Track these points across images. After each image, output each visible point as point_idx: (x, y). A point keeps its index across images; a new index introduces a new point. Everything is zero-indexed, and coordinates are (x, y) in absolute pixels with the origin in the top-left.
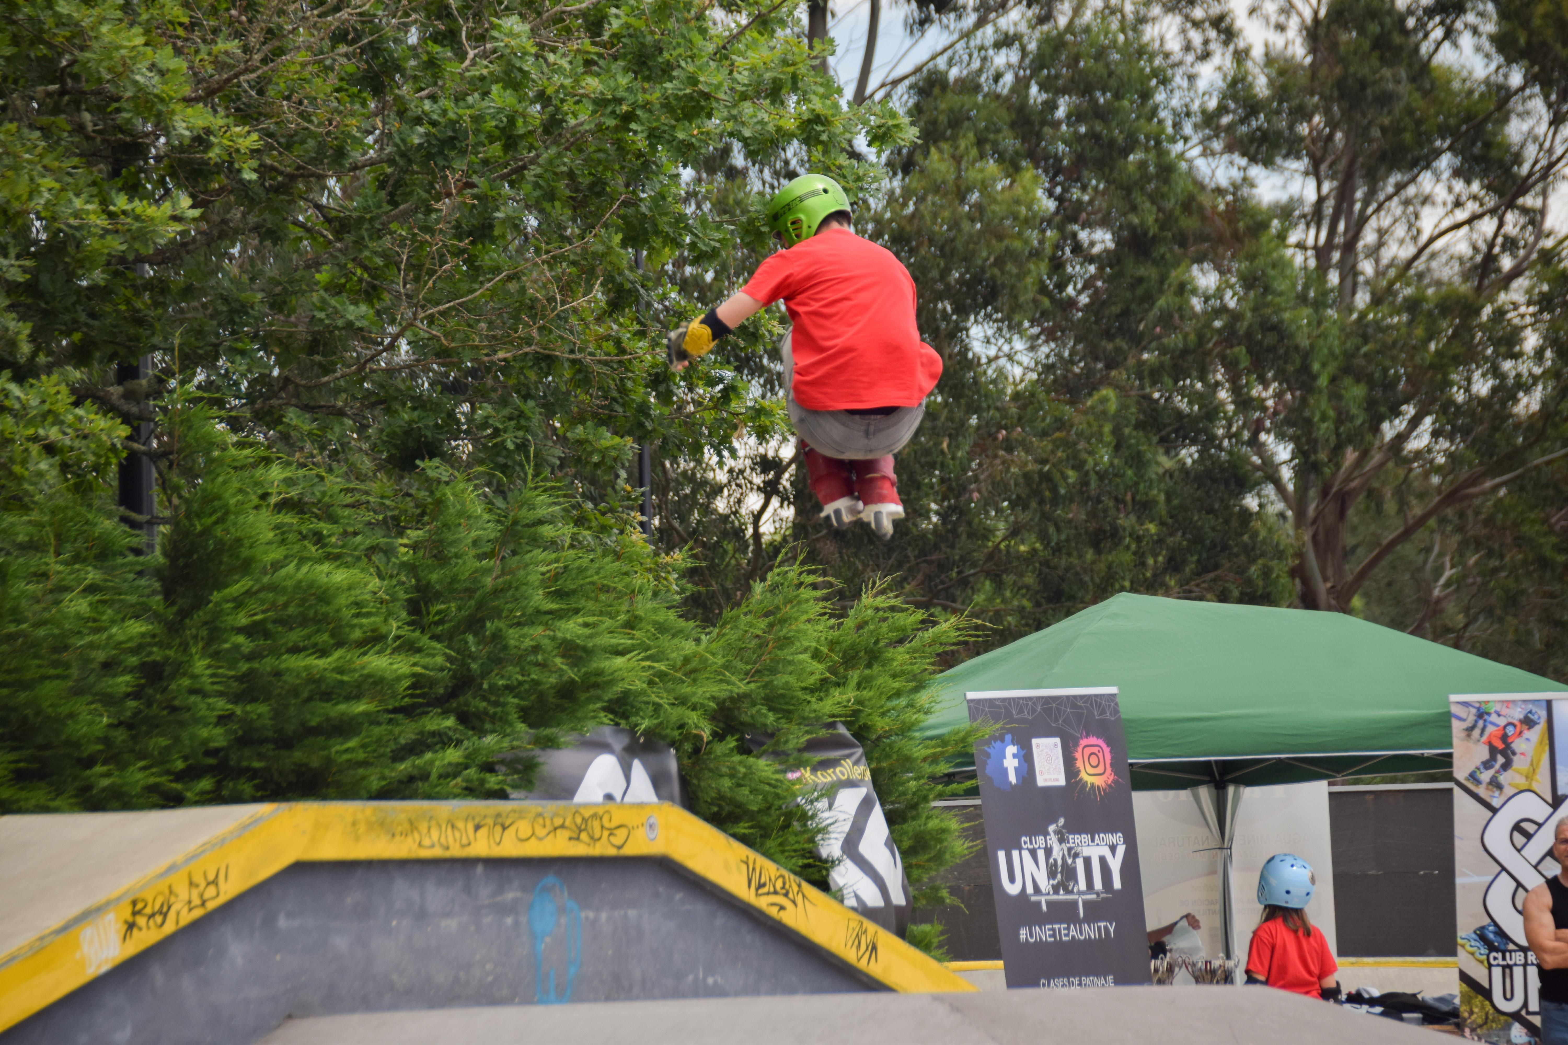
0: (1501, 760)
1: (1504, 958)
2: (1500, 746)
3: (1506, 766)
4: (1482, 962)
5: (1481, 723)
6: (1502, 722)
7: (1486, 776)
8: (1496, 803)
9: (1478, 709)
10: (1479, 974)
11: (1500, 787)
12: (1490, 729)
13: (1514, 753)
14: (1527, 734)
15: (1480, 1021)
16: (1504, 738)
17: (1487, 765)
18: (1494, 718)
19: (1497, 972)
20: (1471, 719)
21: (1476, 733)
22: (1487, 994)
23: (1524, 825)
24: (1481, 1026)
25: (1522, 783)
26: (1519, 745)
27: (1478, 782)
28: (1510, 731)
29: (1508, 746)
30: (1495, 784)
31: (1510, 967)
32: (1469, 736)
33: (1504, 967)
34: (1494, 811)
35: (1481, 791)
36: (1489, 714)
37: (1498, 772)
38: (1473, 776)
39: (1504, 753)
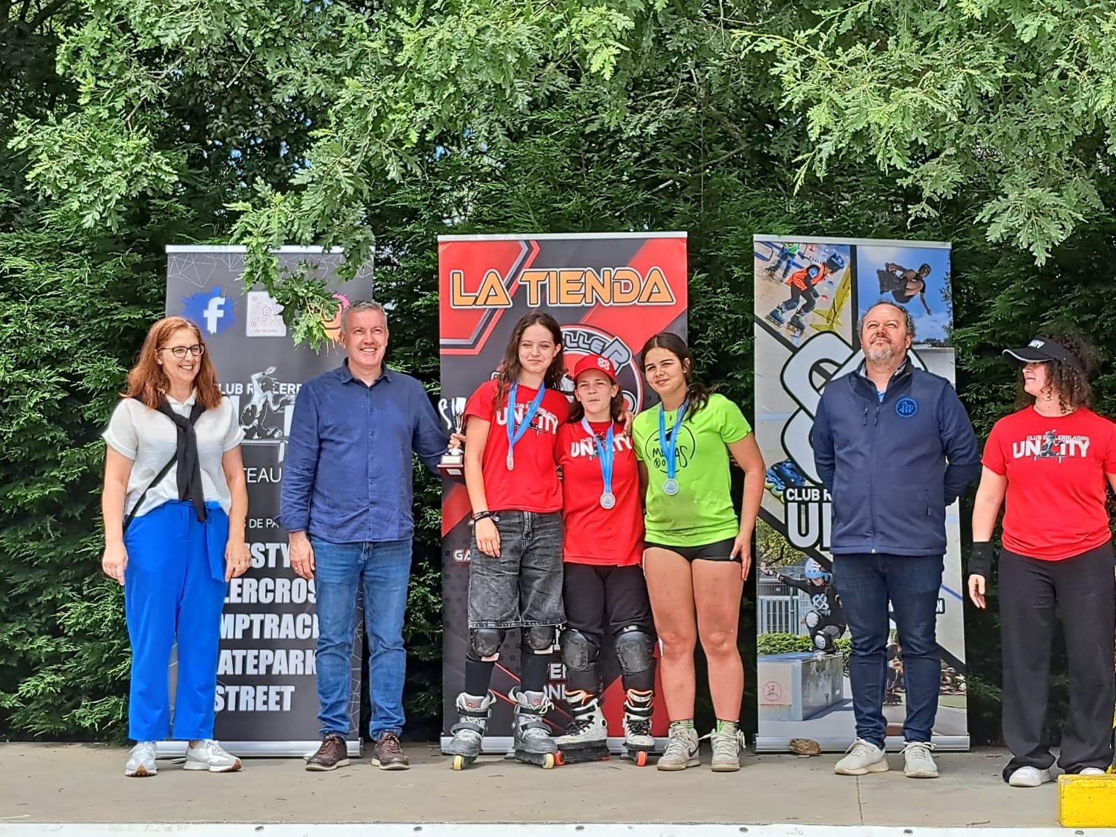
0: (803, 301)
1: (800, 495)
2: (804, 288)
3: (808, 307)
4: (779, 498)
5: (784, 264)
6: (806, 264)
7: (787, 316)
8: (797, 343)
9: (782, 250)
10: (776, 509)
11: (801, 328)
12: (794, 270)
13: (816, 295)
14: (829, 277)
15: (776, 556)
16: (807, 279)
17: (789, 305)
18: (797, 259)
19: (793, 507)
20: (775, 258)
21: (779, 273)
22: (783, 529)
23: (823, 365)
24: (776, 561)
25: (823, 323)
26: (820, 287)
27: (780, 321)
28: (813, 273)
29: (810, 287)
30: (797, 324)
31: (806, 503)
32: (771, 275)
33: (800, 503)
34: (795, 350)
35: (783, 330)
36: (793, 256)
37: (799, 312)
38: (774, 315)
39: (805, 294)
